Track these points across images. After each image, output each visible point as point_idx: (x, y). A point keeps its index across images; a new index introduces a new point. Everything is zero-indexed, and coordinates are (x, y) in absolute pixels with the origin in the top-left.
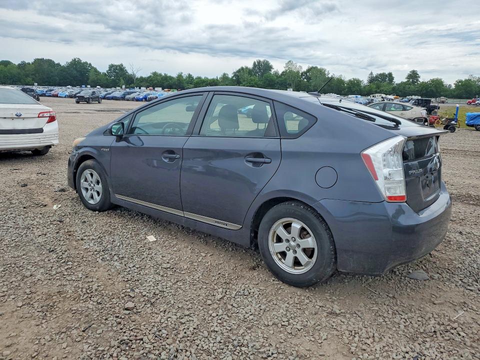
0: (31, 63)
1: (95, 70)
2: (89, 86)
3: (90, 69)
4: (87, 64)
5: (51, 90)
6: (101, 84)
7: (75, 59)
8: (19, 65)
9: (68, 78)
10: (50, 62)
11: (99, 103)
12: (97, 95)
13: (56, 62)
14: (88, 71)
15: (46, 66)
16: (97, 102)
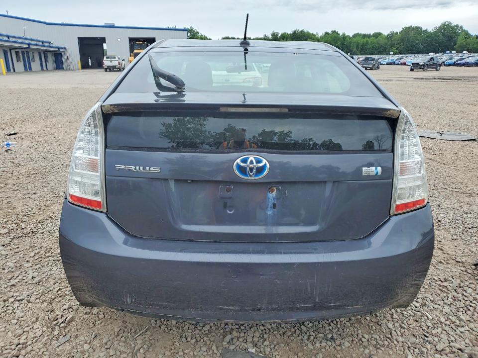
0: (399, 32)
1: (466, 33)
2: (454, 52)
3: (460, 33)
4: (458, 27)
5: (401, 59)
6: (470, 48)
7: (445, 23)
8: (388, 35)
9: (433, 45)
10: (417, 30)
11: (437, 70)
12: (435, 61)
13: (424, 29)
14: (457, 35)
15: (412, 34)
16: (435, 69)
